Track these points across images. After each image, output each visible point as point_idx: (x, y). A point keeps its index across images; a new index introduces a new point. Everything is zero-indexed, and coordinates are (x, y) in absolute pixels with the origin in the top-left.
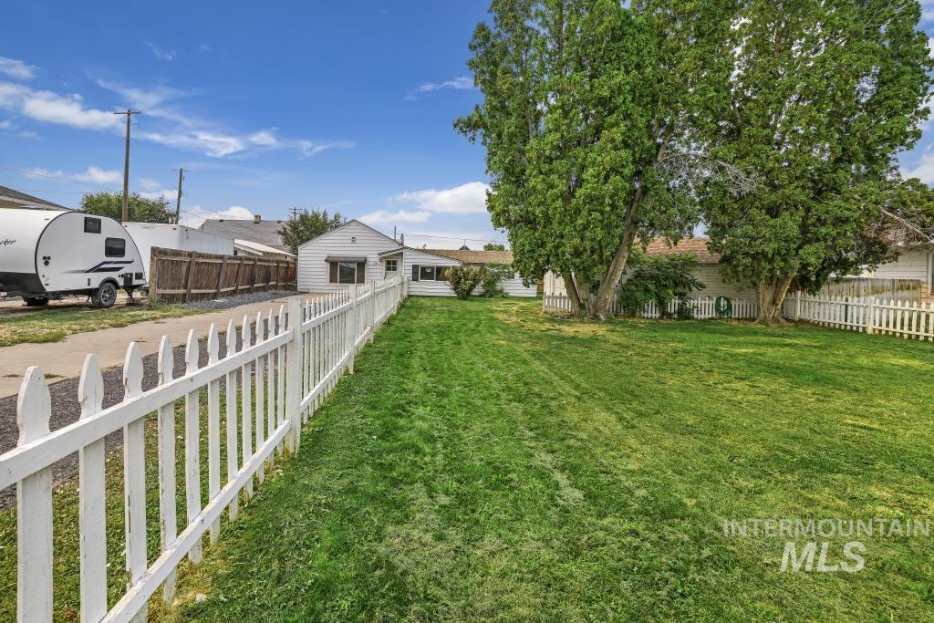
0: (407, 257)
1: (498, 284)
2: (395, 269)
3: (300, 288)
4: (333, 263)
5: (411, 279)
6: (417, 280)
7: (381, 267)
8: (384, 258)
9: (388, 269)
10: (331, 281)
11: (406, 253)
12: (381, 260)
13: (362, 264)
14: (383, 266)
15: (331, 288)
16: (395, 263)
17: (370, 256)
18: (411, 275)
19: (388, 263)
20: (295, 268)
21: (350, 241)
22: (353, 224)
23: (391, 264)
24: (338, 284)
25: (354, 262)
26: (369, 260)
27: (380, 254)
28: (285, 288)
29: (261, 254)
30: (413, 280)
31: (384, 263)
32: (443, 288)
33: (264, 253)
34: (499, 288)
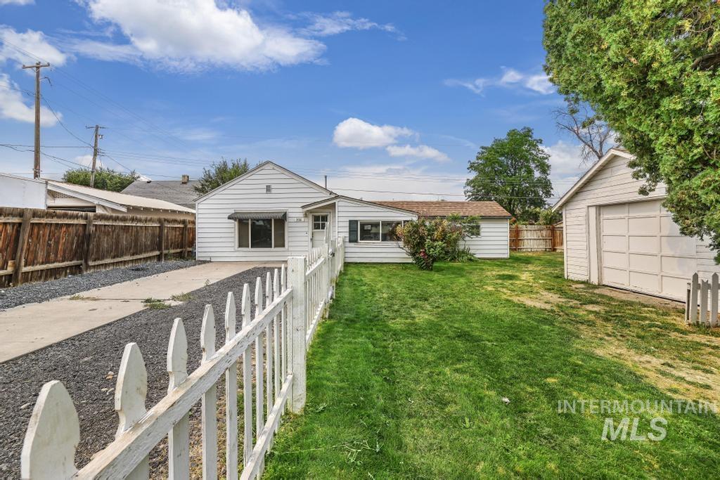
0: (340, 209)
1: (461, 242)
2: (324, 227)
3: (199, 256)
4: (241, 221)
5: (347, 240)
6: (356, 241)
7: (306, 224)
8: (310, 212)
9: (316, 227)
10: (240, 246)
11: (339, 203)
12: (306, 216)
13: (281, 221)
14: (309, 222)
15: (241, 254)
16: (325, 218)
17: (290, 210)
18: (347, 235)
19: (316, 218)
20: (193, 230)
21: (265, 191)
22: (266, 167)
23: (320, 220)
24: (250, 249)
26: (289, 215)
27: (303, 207)
28: (180, 256)
29: (124, 210)
30: (350, 241)
31: (310, 219)
32: (395, 252)
33: (128, 207)
34: (461, 248)
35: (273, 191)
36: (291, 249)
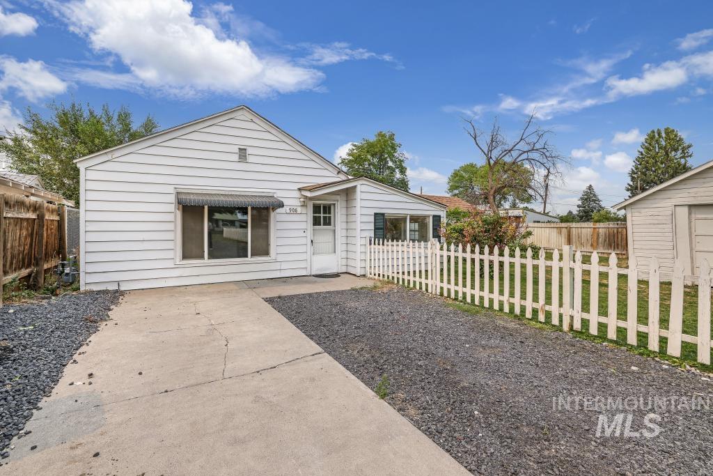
0: (364, 196)
2: (327, 222)
4: (190, 210)
7: (303, 218)
8: (311, 199)
9: (316, 222)
10: (185, 257)
12: (304, 205)
13: (262, 212)
14: (309, 215)
15: (187, 272)
16: (327, 209)
17: (278, 194)
19: (316, 209)
21: (236, 157)
23: (322, 212)
24: (206, 260)
25: (244, 210)
27: (300, 191)
31: (310, 210)
35: (250, 159)
36: (280, 258)
